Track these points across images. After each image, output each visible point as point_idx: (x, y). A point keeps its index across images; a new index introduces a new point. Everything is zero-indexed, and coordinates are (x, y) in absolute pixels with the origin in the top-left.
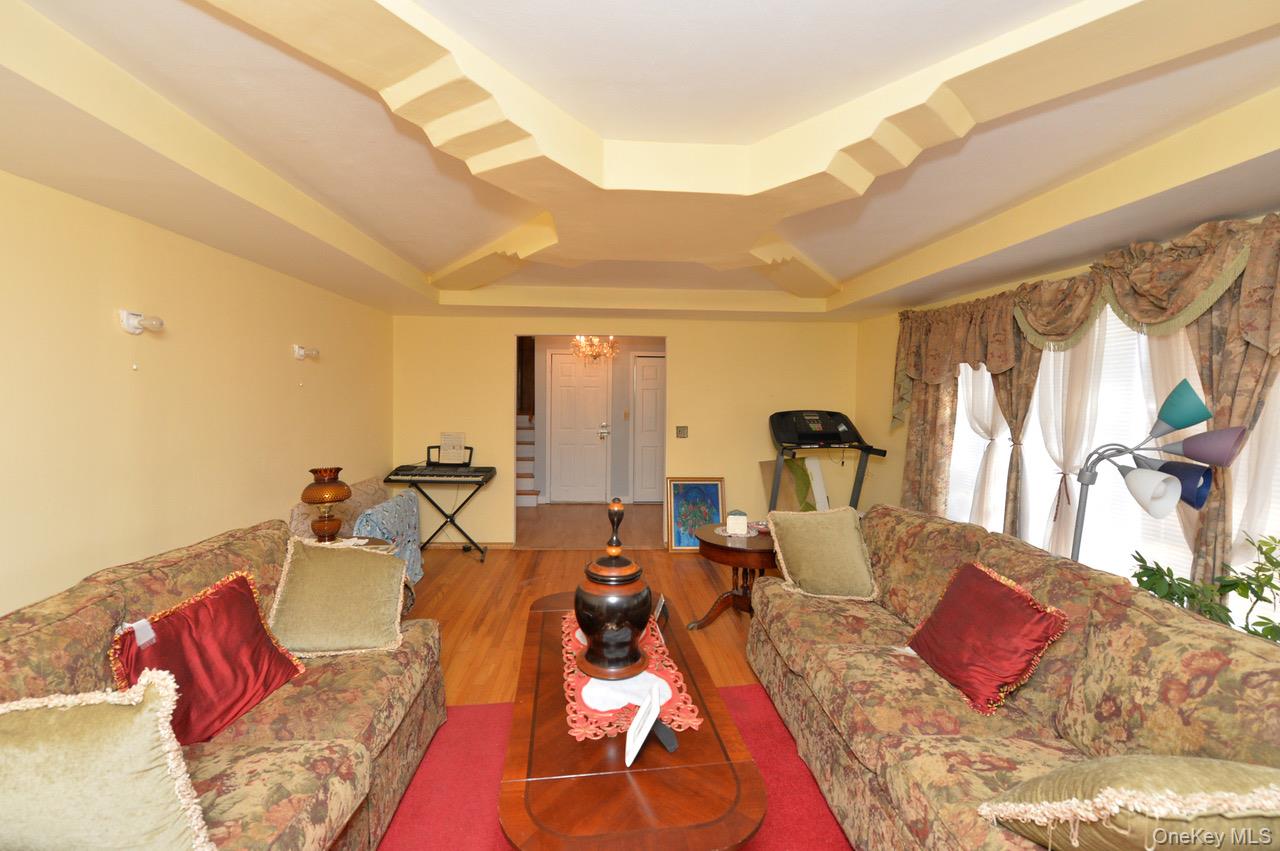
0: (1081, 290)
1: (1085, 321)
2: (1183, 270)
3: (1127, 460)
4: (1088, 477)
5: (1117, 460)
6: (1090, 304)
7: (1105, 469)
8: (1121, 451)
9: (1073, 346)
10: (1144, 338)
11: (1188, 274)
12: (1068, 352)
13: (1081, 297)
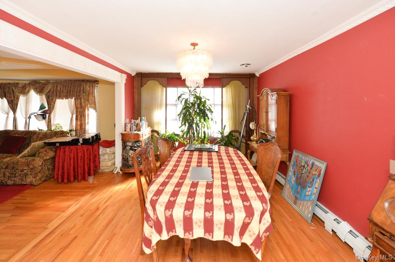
0: (27, 86)
1: (28, 92)
2: (43, 86)
3: (36, 114)
4: (30, 118)
5: (34, 114)
6: (29, 89)
7: (33, 116)
8: (35, 113)
9: (26, 96)
10: (39, 96)
11: (44, 87)
12: (25, 97)
13: (27, 88)
